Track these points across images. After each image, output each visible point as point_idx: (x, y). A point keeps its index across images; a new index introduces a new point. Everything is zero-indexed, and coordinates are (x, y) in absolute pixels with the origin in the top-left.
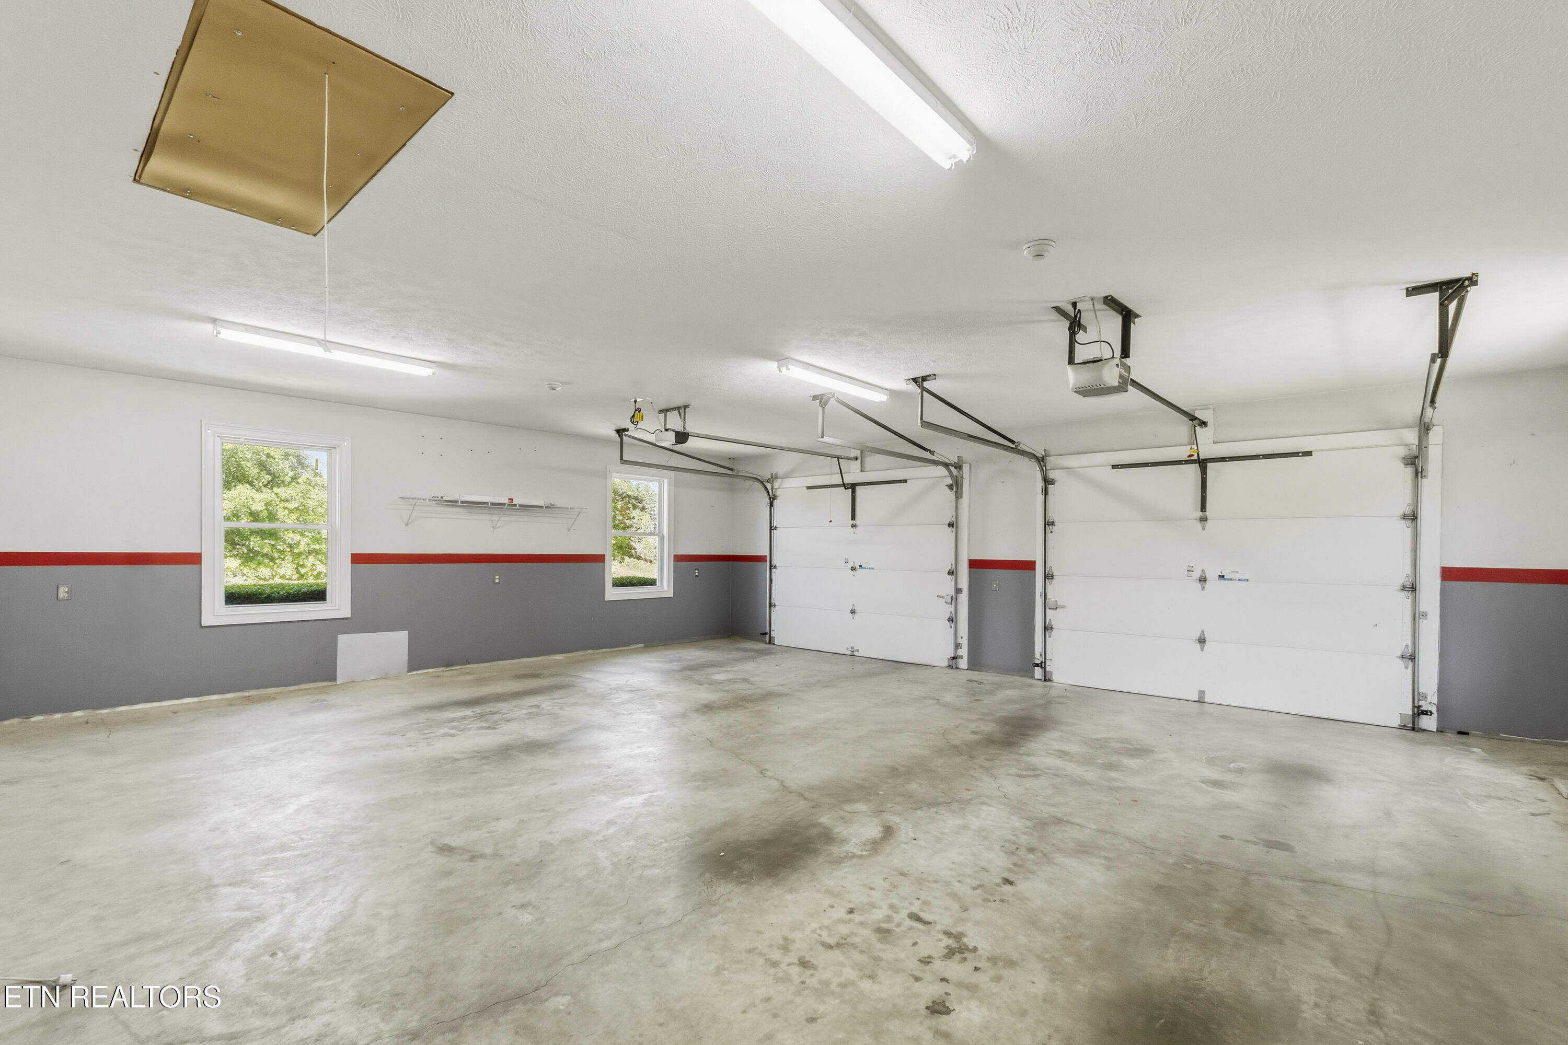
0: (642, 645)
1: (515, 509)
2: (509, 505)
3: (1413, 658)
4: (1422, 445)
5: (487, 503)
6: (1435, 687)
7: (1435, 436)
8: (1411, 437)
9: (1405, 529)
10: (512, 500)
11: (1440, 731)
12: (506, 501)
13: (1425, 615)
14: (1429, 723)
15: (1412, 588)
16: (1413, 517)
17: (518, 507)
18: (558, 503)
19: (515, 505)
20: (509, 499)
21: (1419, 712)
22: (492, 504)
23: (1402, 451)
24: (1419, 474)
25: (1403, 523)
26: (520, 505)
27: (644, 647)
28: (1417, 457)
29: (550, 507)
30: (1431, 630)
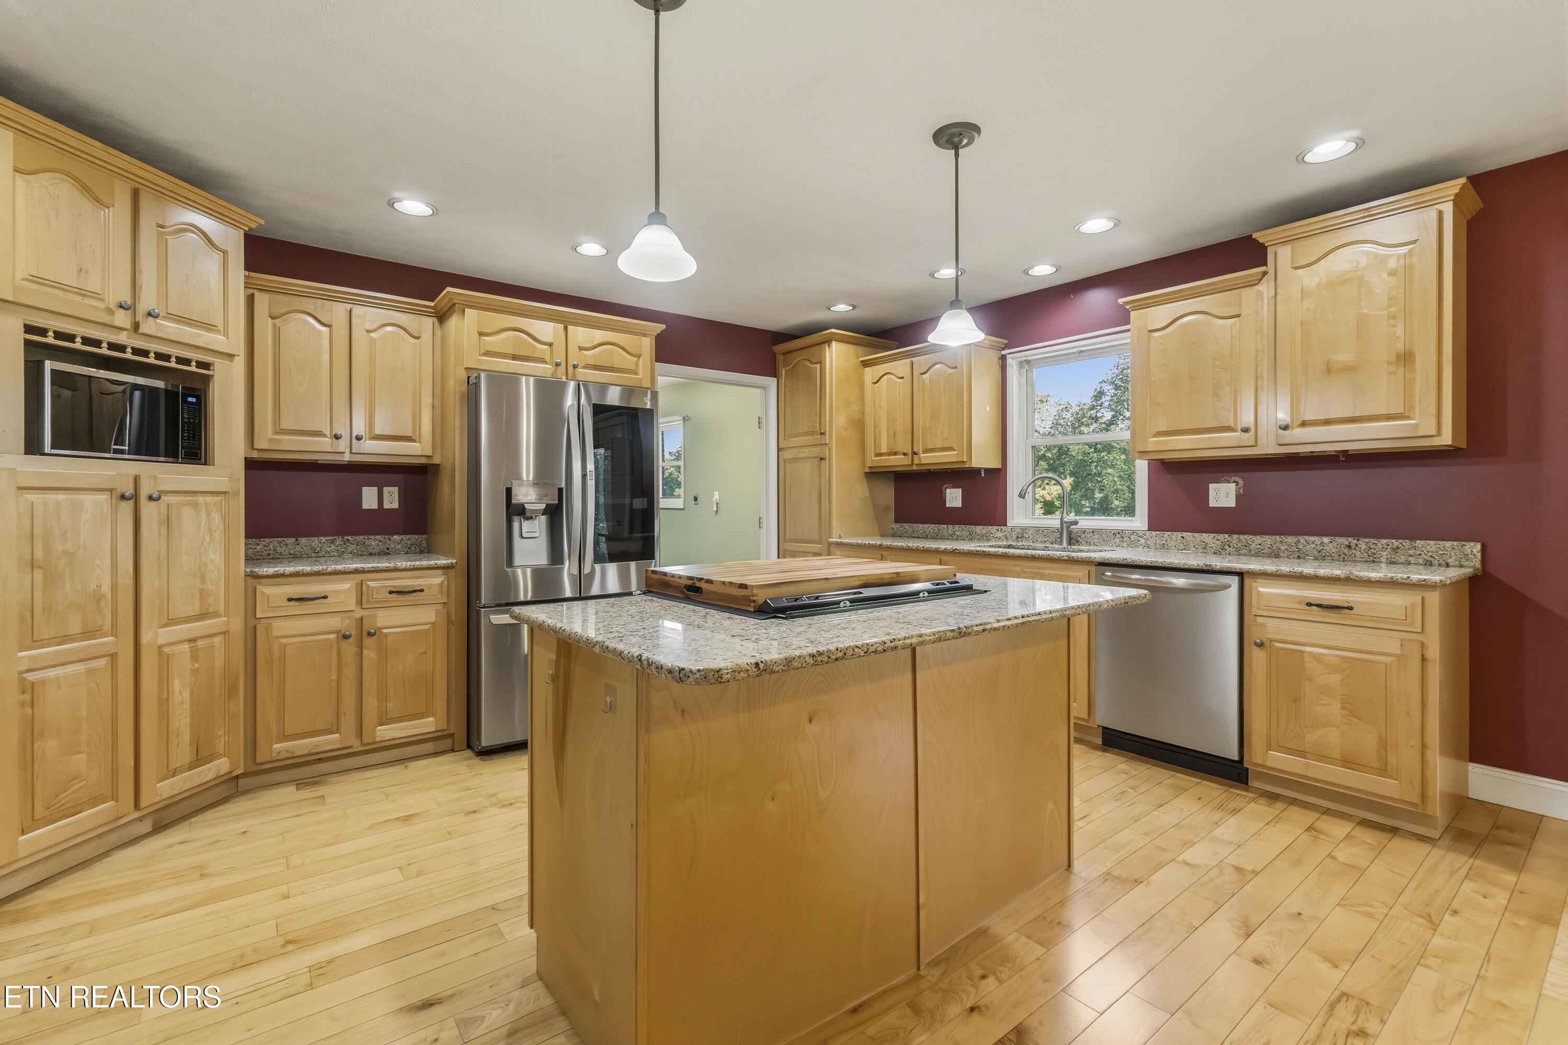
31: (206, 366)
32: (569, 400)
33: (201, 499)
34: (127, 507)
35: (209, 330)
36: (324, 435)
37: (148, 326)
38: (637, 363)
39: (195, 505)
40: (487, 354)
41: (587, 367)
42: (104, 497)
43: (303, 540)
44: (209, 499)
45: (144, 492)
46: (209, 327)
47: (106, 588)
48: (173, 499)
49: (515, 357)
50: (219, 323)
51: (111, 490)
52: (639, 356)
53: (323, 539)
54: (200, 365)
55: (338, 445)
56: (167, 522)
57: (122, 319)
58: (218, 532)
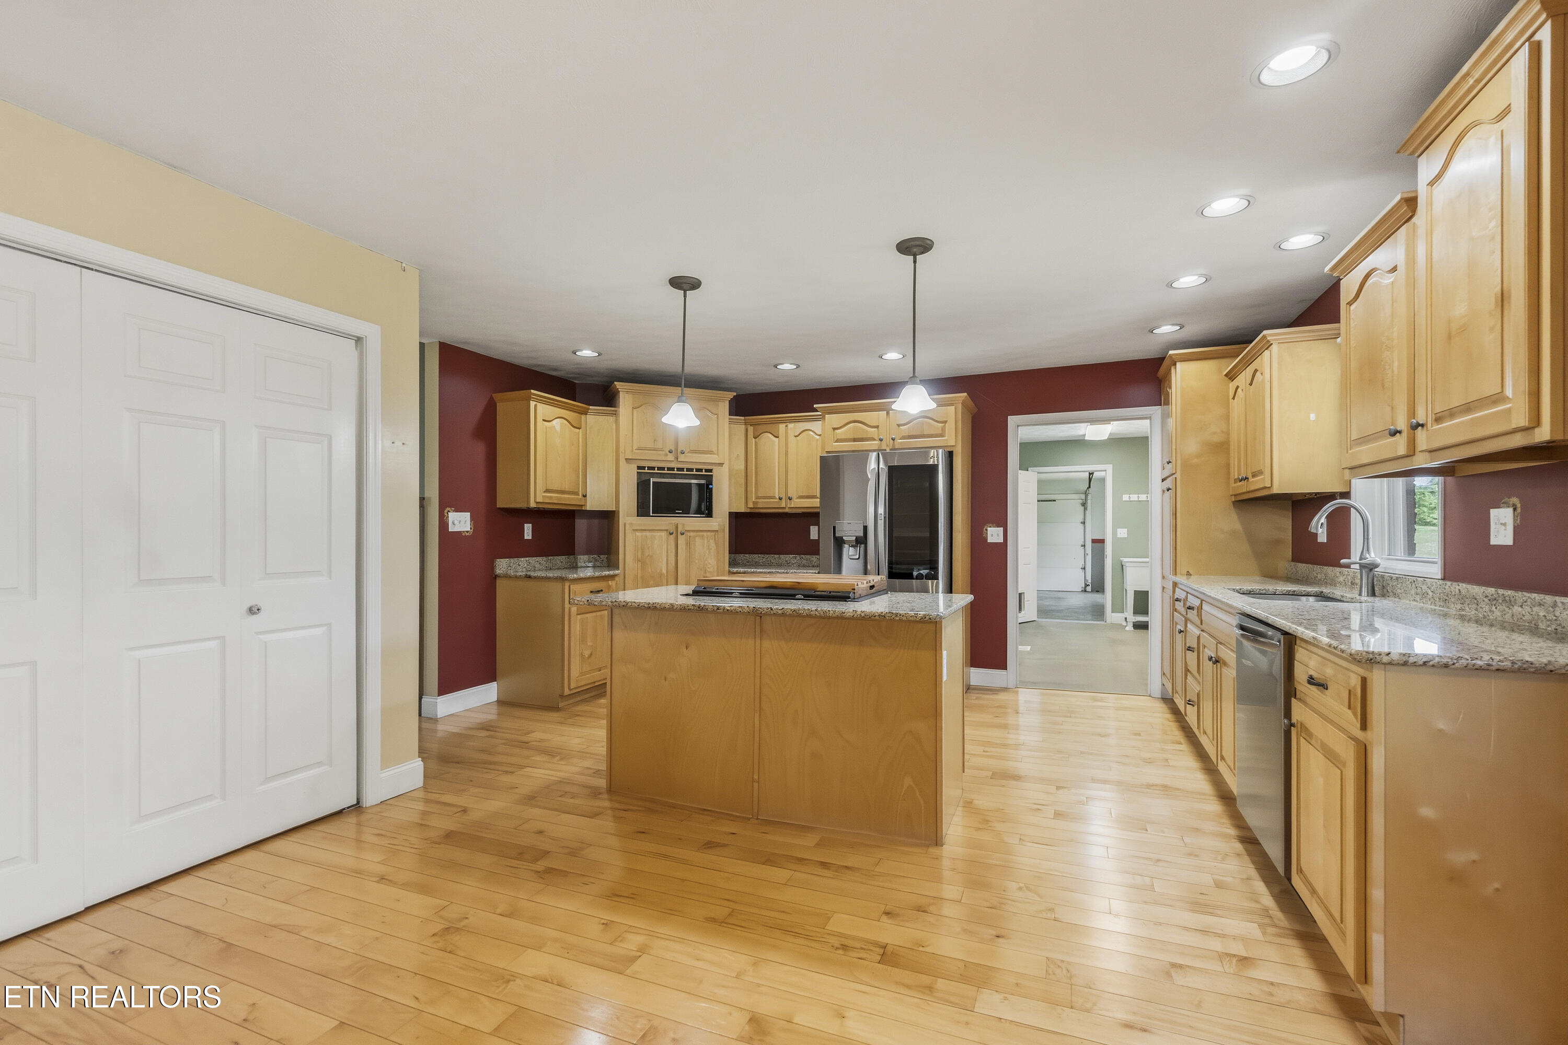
3: (1084, 569)
4: (1086, 500)
6: (1090, 578)
7: (1089, 497)
8: (1083, 497)
9: (1082, 526)
11: (1092, 591)
13: (1087, 554)
14: (1089, 589)
15: (1084, 546)
16: (1084, 523)
21: (1086, 585)
23: (1081, 501)
24: (1085, 509)
25: (1081, 525)
28: (1085, 503)
30: (1089, 558)
31: (711, 471)
32: (872, 465)
33: (705, 534)
34: (672, 537)
35: (711, 454)
36: (776, 498)
37: (682, 458)
38: (943, 429)
39: (702, 537)
40: (837, 441)
41: (904, 438)
42: (664, 534)
43: (782, 556)
44: (709, 534)
45: (680, 529)
46: (710, 452)
47: (664, 571)
48: (692, 534)
49: (855, 440)
50: (715, 450)
51: (667, 530)
52: (945, 422)
53: (791, 556)
54: (707, 471)
55: (781, 503)
56: (688, 544)
57: (671, 457)
58: (713, 549)
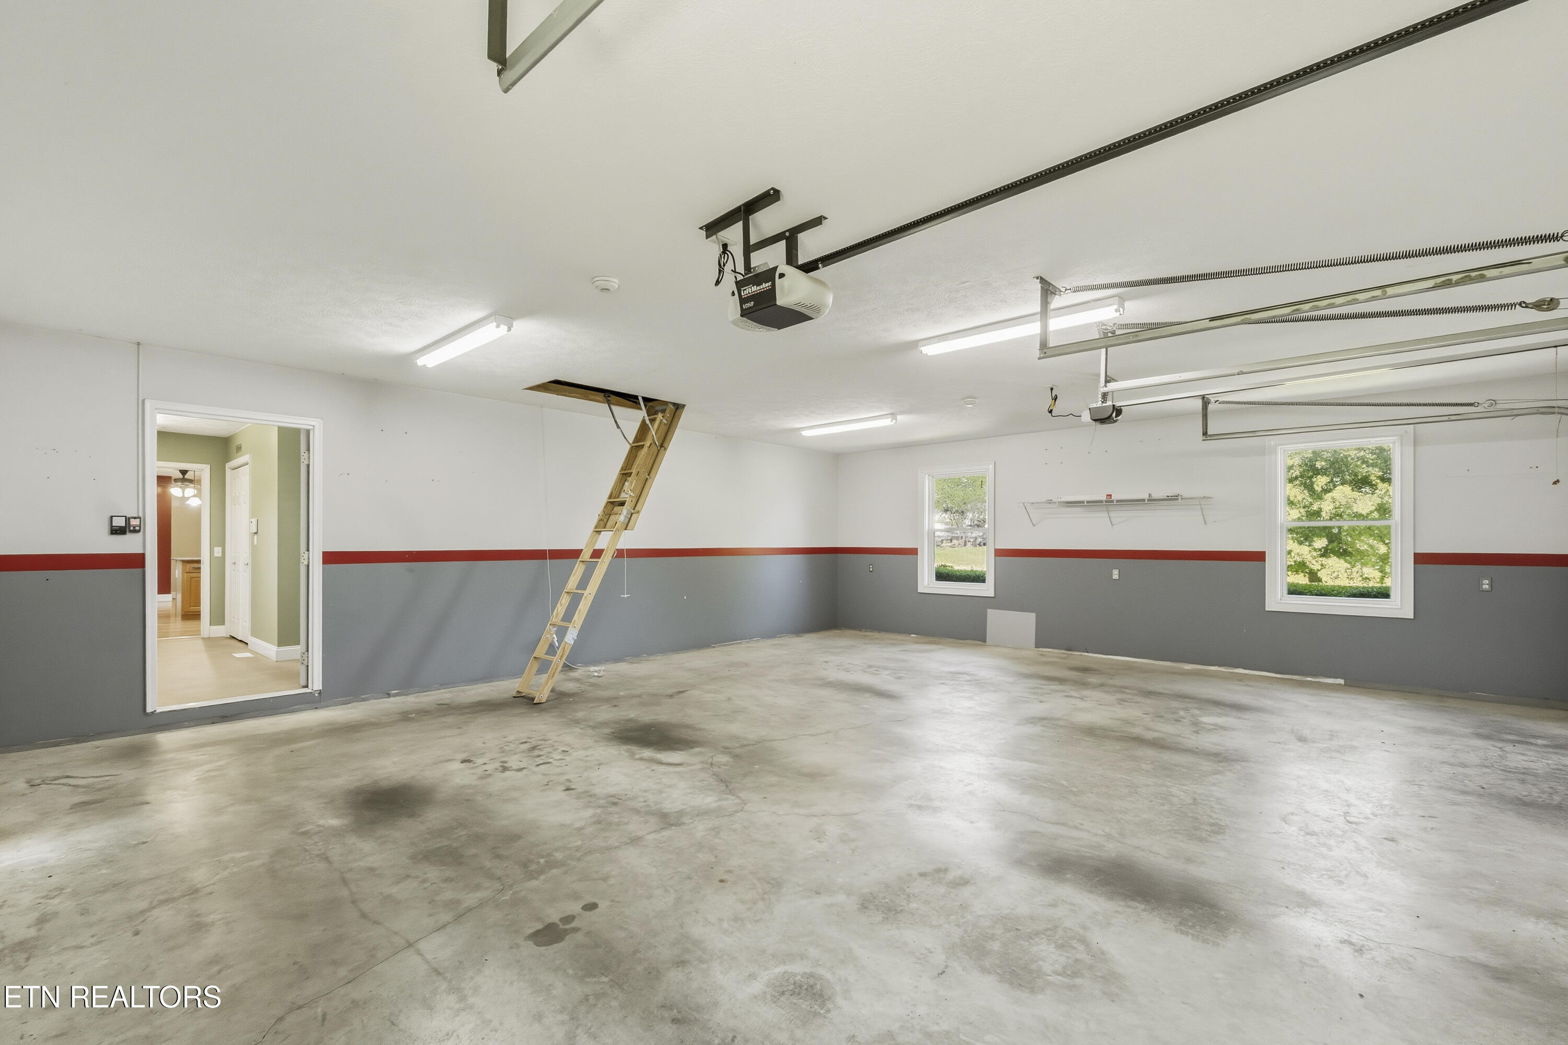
0: (1341, 681)
1: (1113, 505)
2: (1106, 501)
5: (1083, 502)
10: (1111, 495)
12: (1104, 498)
17: (1115, 503)
18: (1185, 493)
19: (1112, 501)
20: (1107, 495)
22: (1088, 502)
26: (1117, 501)
27: (1345, 685)
29: (1173, 498)
